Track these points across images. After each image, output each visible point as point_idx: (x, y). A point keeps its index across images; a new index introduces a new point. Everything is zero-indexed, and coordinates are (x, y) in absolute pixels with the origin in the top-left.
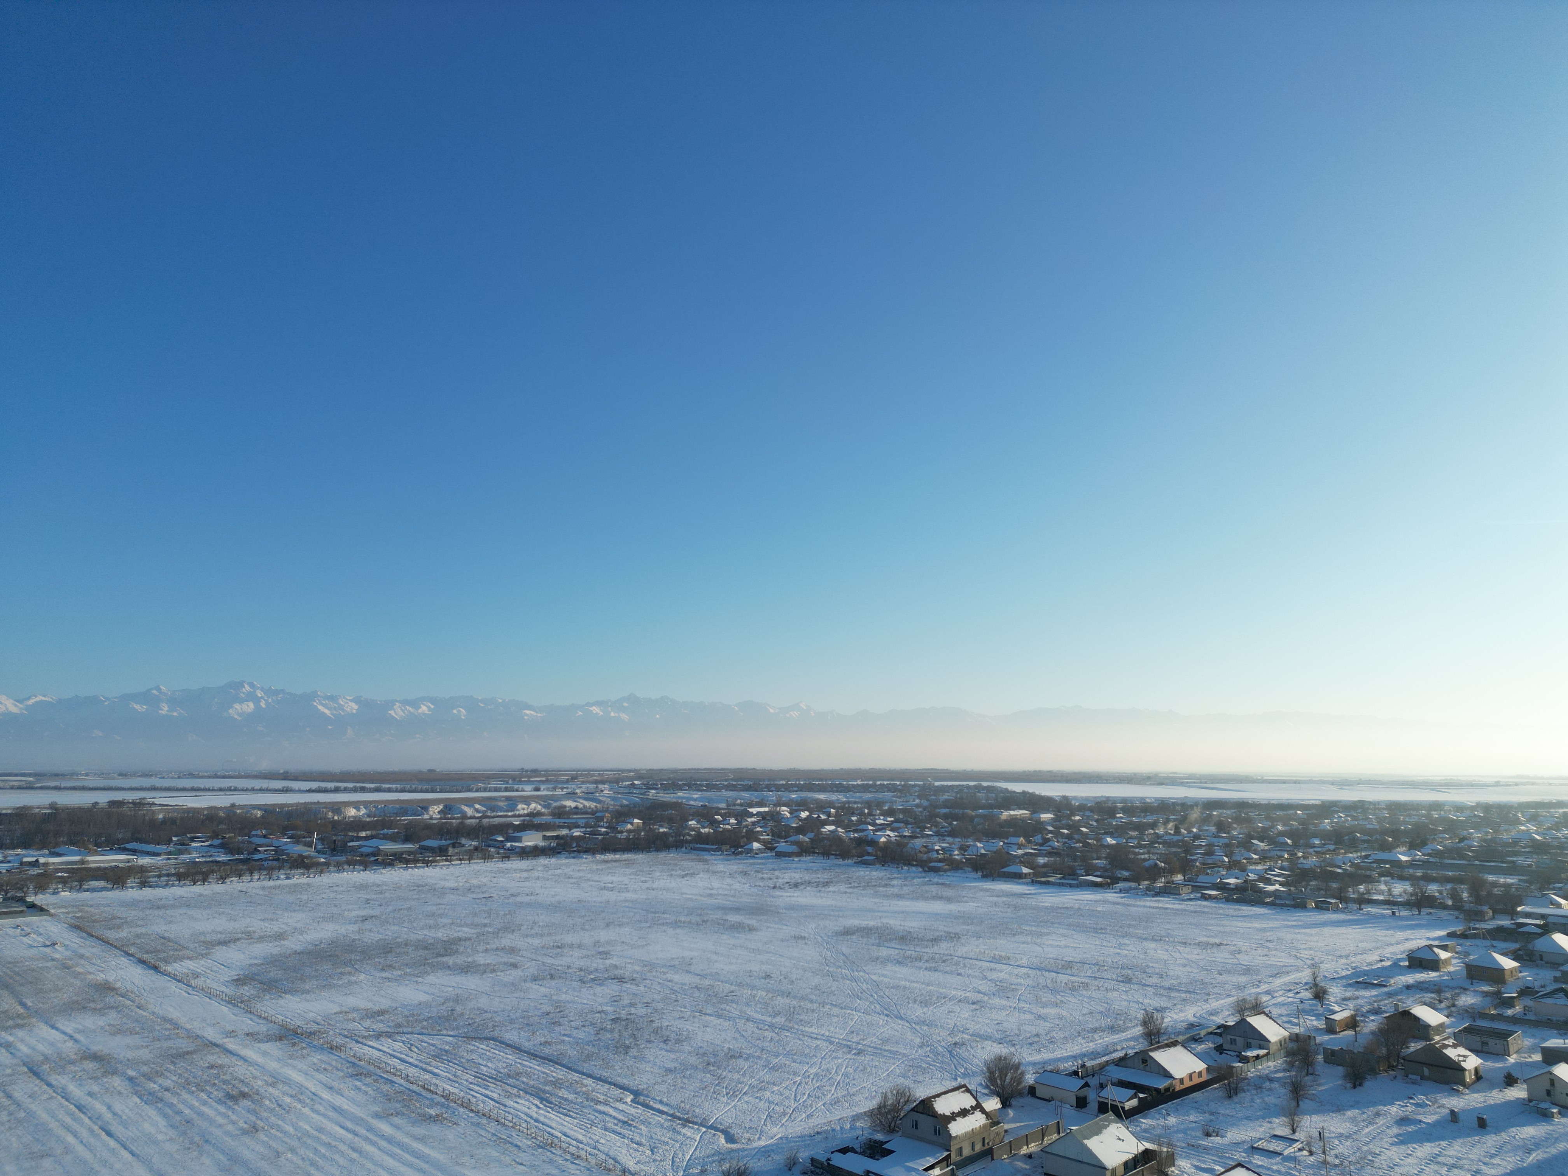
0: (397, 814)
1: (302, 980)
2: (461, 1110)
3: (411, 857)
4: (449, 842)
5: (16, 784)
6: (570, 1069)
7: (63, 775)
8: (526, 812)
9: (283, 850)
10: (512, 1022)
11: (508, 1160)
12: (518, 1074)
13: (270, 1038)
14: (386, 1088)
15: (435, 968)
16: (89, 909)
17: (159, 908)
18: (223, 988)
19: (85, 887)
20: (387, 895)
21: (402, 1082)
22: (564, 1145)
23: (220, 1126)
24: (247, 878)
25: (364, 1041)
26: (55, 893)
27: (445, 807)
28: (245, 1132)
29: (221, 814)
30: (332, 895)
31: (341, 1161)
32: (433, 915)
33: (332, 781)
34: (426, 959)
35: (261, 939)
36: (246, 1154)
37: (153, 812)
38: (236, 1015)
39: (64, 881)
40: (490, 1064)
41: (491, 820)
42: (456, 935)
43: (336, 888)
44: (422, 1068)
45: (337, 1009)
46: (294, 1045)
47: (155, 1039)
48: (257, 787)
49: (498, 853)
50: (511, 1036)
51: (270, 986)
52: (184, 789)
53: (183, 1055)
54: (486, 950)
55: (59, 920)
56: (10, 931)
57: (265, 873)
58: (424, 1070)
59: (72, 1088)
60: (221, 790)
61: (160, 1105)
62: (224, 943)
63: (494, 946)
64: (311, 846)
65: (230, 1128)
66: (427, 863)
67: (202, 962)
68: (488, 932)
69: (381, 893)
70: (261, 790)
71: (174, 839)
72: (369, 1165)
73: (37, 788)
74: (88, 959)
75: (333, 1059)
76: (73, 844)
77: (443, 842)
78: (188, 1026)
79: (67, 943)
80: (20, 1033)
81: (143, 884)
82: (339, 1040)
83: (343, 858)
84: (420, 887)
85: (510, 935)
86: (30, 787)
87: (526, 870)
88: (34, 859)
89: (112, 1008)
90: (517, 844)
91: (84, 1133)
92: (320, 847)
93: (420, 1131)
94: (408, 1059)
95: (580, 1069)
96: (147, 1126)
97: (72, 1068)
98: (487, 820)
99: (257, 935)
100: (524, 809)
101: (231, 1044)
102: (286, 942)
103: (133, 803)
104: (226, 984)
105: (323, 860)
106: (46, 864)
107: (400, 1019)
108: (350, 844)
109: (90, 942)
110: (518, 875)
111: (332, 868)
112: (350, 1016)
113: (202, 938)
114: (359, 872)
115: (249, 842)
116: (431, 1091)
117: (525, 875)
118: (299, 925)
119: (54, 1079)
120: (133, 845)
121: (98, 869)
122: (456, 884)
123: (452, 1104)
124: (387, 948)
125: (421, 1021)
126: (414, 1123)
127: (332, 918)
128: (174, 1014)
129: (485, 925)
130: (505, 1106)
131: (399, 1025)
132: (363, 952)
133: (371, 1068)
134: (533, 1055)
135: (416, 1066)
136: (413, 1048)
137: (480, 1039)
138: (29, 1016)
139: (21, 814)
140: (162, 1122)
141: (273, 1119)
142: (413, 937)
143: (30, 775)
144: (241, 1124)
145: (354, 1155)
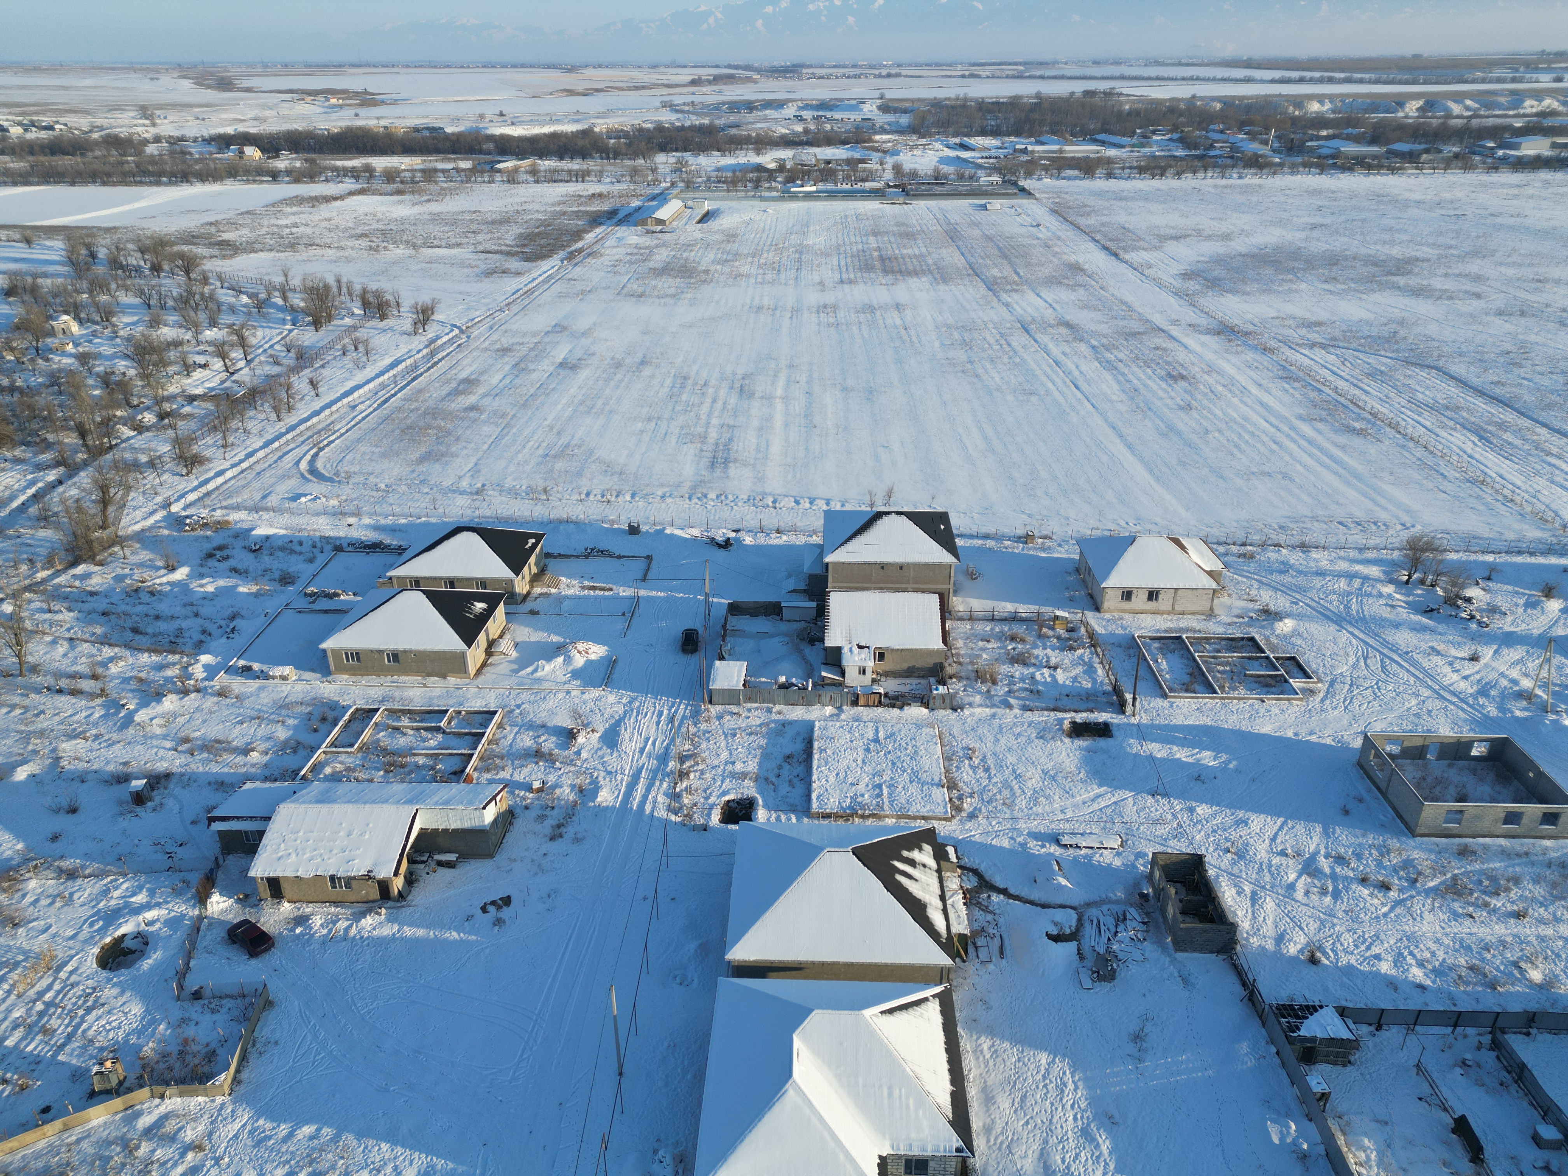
0: (1366, 111)
1: (1244, 281)
2: (1388, 429)
3: (1375, 162)
4: (1423, 146)
5: (1010, 73)
6: (1522, 414)
7: (1047, 64)
8: (1534, 110)
9: (1238, 147)
10: (1461, 354)
11: (1430, 485)
12: (1458, 408)
13: (1208, 332)
14: (1313, 395)
15: (1383, 286)
16: (1067, 196)
17: (1121, 199)
18: (1172, 281)
19: (1062, 175)
20: (1342, 203)
21: (1330, 392)
22: (1497, 486)
23: (1161, 399)
24: (1200, 175)
25: (1297, 348)
26: (1040, 179)
27: (1427, 103)
28: (1181, 408)
29: (1182, 106)
30: (1283, 199)
31: (1262, 449)
32: (1390, 229)
33: (1298, 70)
34: (1374, 276)
35: (1209, 237)
36: (1180, 426)
37: (1121, 103)
38: (1180, 306)
39: (1046, 168)
40: (1427, 393)
41: (1484, 120)
42: (1414, 254)
43: (1287, 192)
44: (1352, 383)
45: (1275, 314)
46: (1230, 341)
47: (1113, 318)
48: (1219, 76)
49: (1484, 163)
50: (1458, 369)
51: (1214, 284)
52: (1149, 79)
53: (1135, 334)
54: (1446, 275)
55: (1042, 204)
56: (1008, 210)
57: (1218, 170)
58: (1355, 385)
59: (1051, 346)
60: (1183, 79)
61: (1115, 372)
62: (1176, 238)
63: (1457, 271)
64: (1267, 144)
65: (1169, 401)
66: (1392, 170)
67: (1155, 254)
68: (1452, 255)
69: (1335, 200)
70: (1224, 80)
71: (1138, 131)
72: (1287, 458)
73: (1026, 77)
74: (1063, 241)
75: (1265, 360)
76: (1053, 132)
77: (1417, 147)
78: (1140, 310)
79: (1048, 225)
80: (1016, 296)
81: (1110, 175)
82: (1273, 344)
83: (1299, 160)
84: (1379, 197)
85: (1479, 261)
86: (1020, 76)
87: (1517, 186)
88: (1023, 147)
89: (1081, 285)
90: (1512, 152)
91: (1059, 383)
92: (1276, 145)
93: (1342, 439)
94: (1339, 372)
95: (1535, 416)
96: (1104, 386)
97: (1051, 330)
98: (1478, 120)
99: (1205, 234)
100: (1532, 107)
101: (1175, 331)
102: (1232, 243)
103: (1104, 93)
104: (1174, 276)
105: (1277, 160)
106: (1033, 152)
107: (1337, 333)
108: (1309, 144)
109: (1066, 226)
110: (1505, 191)
111: (1286, 170)
112: (1286, 323)
113: (1156, 232)
114: (1314, 175)
115: (1207, 138)
116: (1359, 406)
117: (1515, 191)
118: (1246, 227)
119: (1038, 336)
120: (1102, 136)
121: (1073, 158)
122: (1423, 197)
123: (1378, 422)
124: (1333, 260)
125: (1359, 338)
126: (1336, 432)
127: (1279, 223)
128: (1129, 298)
129: (1450, 247)
130: (1437, 435)
131: (1334, 339)
132: (1307, 261)
133: (1301, 374)
134: (1480, 392)
135: (1347, 380)
136: (1347, 363)
137: (1421, 366)
138: (1021, 284)
139: (1014, 103)
140: (1116, 387)
141: (1205, 402)
142: (1363, 251)
143: (1020, 64)
144: (1178, 400)
145: (1275, 447)
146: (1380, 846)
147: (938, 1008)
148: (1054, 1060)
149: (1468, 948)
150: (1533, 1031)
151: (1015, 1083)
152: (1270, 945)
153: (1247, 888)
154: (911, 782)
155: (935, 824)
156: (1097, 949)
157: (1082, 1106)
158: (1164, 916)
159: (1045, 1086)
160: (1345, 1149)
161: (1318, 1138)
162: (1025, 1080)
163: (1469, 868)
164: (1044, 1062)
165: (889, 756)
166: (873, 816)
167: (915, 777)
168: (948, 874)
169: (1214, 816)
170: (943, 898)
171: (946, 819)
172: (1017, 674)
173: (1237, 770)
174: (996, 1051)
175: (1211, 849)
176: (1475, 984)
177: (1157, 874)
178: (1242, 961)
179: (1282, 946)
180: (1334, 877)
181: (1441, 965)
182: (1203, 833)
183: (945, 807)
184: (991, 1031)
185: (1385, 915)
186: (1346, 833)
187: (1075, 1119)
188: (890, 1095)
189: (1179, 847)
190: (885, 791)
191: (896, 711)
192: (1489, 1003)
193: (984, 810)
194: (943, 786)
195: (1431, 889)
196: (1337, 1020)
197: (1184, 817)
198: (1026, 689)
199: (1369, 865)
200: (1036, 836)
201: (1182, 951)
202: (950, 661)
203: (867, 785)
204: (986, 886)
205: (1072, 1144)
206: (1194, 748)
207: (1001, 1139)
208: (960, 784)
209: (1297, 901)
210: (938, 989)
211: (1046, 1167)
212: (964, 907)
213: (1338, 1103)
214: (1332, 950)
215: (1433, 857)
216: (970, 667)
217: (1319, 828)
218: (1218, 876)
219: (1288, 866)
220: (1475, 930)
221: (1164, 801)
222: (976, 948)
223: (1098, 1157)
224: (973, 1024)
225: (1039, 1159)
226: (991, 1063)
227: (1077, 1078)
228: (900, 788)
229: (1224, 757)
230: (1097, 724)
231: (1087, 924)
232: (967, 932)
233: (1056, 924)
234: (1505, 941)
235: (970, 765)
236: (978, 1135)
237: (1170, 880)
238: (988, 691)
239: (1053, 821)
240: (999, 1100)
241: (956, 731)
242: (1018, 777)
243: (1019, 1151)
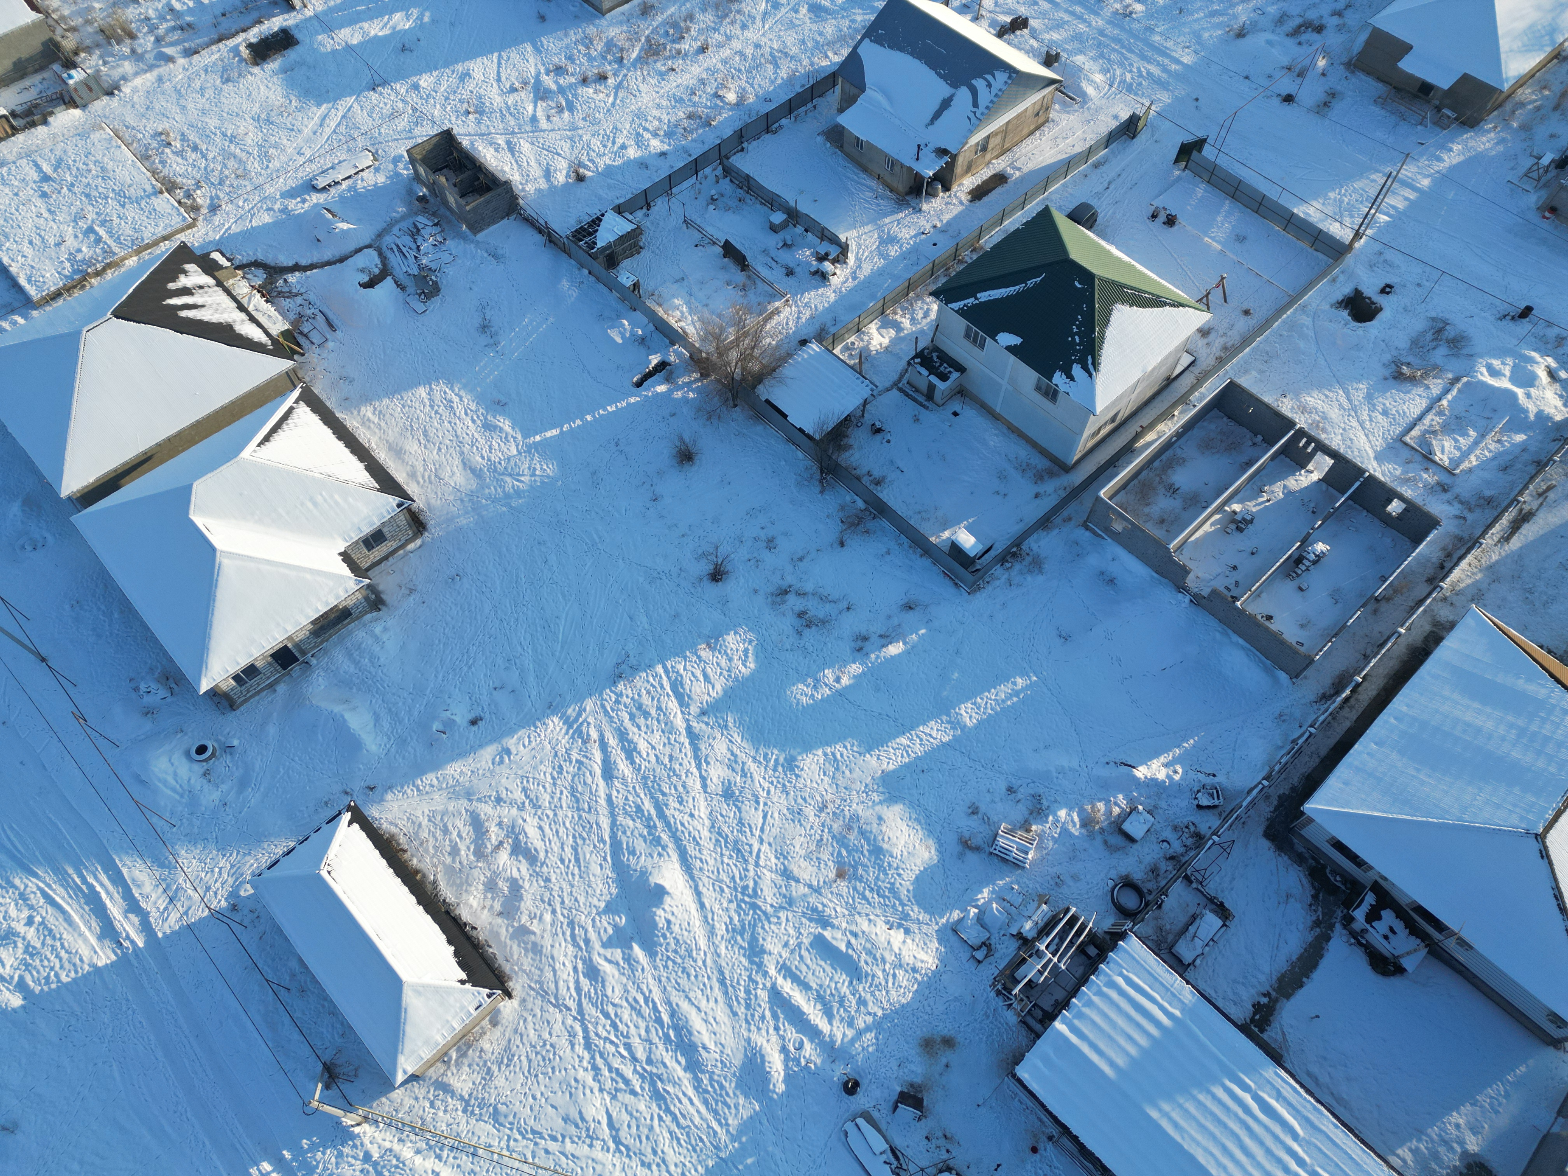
146: (582, 39)
147: (308, 409)
148: (431, 388)
149: (680, 100)
150: (745, 145)
151: (411, 426)
152: (543, 185)
153: (501, 141)
154: (123, 206)
155: (182, 237)
156: (411, 272)
157: (473, 408)
158: (450, 209)
159: (436, 412)
160: (665, 317)
161: (645, 320)
162: (418, 419)
163: (655, 24)
164: (424, 395)
165: (76, 189)
166: (109, 266)
167: (123, 198)
168: (231, 282)
169: (438, 82)
170: (241, 308)
171: (190, 227)
172: (151, 13)
173: (434, 21)
174: (380, 412)
175: (453, 119)
176: (697, 129)
177: (421, 170)
178: (530, 211)
179: (552, 179)
180: (561, 90)
181: (669, 127)
182: (438, 106)
183: (179, 214)
184: (366, 399)
185: (613, 104)
186: (551, 40)
187: (474, 421)
188: (315, 504)
189: (426, 132)
190: (101, 232)
191: (41, 130)
192: (712, 140)
193: (221, 195)
194: (161, 192)
195: (636, 60)
196: (618, 219)
197: (413, 98)
198: (174, 29)
199: (583, 65)
200: (291, 194)
201: (480, 231)
202: (59, 31)
203: (76, 237)
204: (276, 272)
205: (483, 441)
206: (382, 16)
207: (426, 474)
208: (179, 180)
209: (544, 131)
210: (296, 393)
211: (473, 471)
212: (269, 305)
213: (647, 286)
214: (589, 160)
215: (625, 28)
216: (90, 29)
217: (529, 48)
218: (472, 143)
219: (522, 100)
220: (679, 81)
221: (386, 90)
222: (306, 336)
223: (506, 437)
224: (347, 402)
225: (465, 469)
226: (383, 424)
227: (457, 390)
228: (116, 221)
229: (415, 12)
230: (275, 35)
231: (389, 254)
232: (287, 326)
233: (362, 271)
234: (703, 79)
235: (174, 153)
236: (407, 484)
237: (436, 170)
238: (133, 51)
239: (297, 170)
240: (407, 448)
241: (130, 120)
242: (232, 139)
243: (446, 474)
